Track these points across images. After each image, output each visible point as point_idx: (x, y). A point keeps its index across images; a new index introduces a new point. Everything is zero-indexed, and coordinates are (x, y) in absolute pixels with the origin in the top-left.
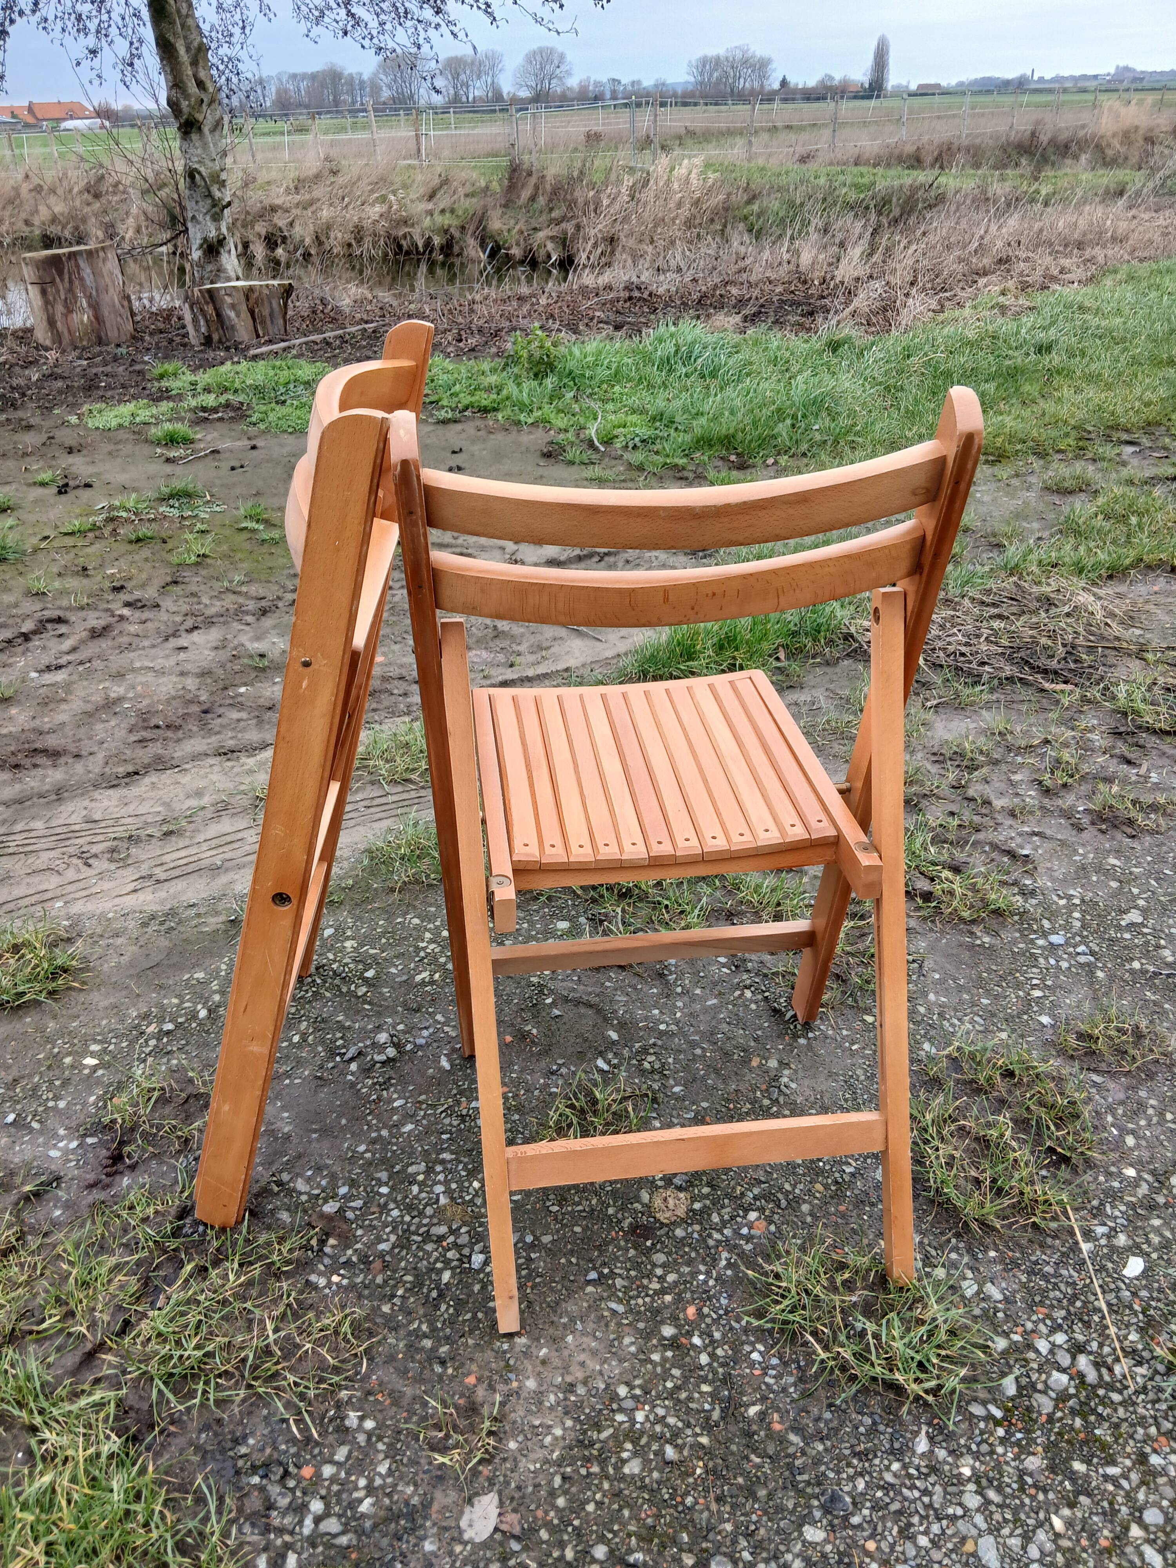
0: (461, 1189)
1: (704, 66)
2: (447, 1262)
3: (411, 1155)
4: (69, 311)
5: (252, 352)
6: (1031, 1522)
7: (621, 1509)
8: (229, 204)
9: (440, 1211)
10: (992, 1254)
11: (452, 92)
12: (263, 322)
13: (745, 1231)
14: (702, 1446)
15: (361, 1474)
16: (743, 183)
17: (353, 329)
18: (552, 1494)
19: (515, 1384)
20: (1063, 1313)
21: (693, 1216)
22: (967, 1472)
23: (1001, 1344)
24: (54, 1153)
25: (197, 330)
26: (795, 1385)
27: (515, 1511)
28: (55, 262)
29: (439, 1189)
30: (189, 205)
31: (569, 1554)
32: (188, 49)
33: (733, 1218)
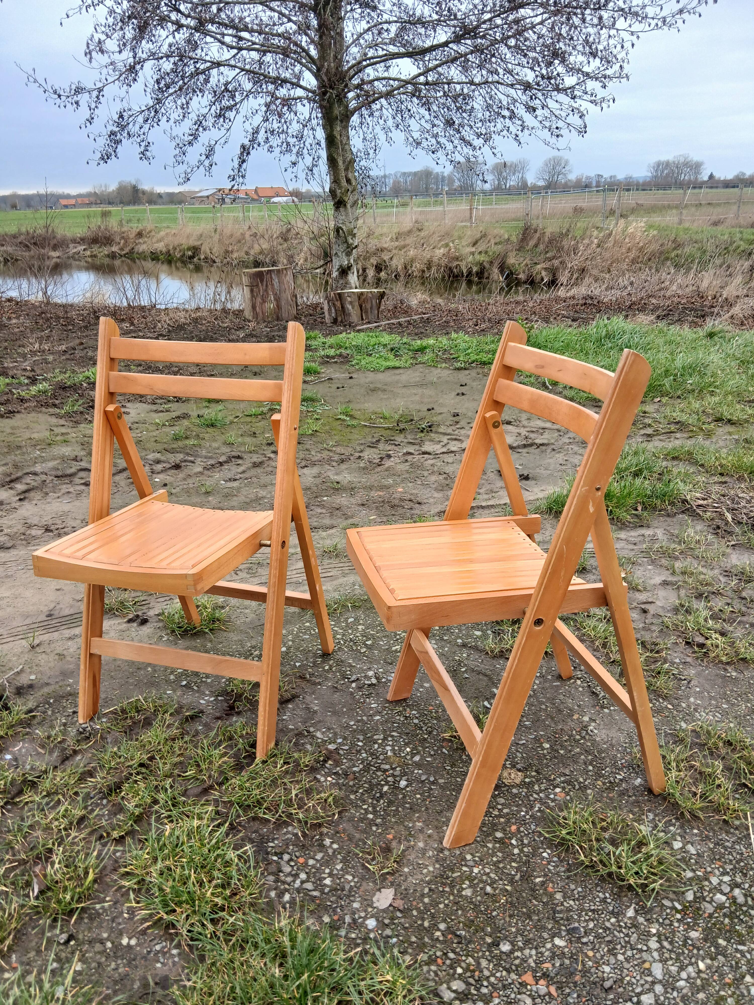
0: (400, 750)
1: (658, 166)
2: (387, 783)
3: (377, 730)
4: (264, 301)
5: (358, 328)
6: (686, 962)
7: (457, 910)
8: (356, 247)
9: (387, 758)
10: (696, 831)
11: (496, 182)
12: (366, 312)
13: (552, 796)
14: (507, 890)
15: (328, 867)
16: (672, 237)
17: (415, 317)
18: (423, 895)
19: (412, 843)
20: (732, 867)
21: (523, 784)
22: (654, 931)
23: (689, 874)
24: (202, 702)
25: (330, 315)
26: (564, 872)
27: (402, 899)
28: (260, 275)
29: (388, 748)
30: (335, 247)
31: (426, 924)
32: (344, 162)
33: (546, 789)
